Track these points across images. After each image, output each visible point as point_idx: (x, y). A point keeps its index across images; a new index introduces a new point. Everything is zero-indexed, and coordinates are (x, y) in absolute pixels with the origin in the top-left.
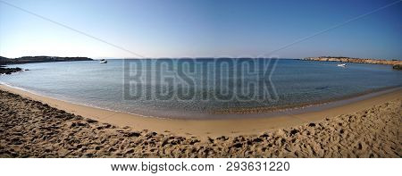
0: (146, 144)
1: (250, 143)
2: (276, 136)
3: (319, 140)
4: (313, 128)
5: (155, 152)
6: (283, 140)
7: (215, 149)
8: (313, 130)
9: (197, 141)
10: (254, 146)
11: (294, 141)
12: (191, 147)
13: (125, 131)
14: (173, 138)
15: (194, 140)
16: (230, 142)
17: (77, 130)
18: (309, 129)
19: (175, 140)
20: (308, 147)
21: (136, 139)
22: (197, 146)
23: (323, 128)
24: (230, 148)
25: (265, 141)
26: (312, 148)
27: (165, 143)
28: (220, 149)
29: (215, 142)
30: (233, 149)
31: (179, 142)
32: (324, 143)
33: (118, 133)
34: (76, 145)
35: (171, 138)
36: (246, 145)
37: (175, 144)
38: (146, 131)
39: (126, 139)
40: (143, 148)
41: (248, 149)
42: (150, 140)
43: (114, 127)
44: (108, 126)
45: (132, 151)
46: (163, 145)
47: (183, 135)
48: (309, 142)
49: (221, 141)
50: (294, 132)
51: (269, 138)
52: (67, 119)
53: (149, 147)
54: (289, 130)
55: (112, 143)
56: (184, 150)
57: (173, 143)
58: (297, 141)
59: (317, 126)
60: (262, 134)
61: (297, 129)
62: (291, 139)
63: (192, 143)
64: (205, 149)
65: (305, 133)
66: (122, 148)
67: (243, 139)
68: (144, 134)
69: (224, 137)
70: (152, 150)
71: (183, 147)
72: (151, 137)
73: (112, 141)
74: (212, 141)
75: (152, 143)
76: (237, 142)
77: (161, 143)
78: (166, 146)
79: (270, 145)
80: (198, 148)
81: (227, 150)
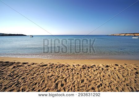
0: (49, 68)
1: (88, 68)
2: (99, 67)
3: (121, 72)
4: (117, 66)
5: (53, 71)
6: (102, 69)
7: (75, 69)
8: (117, 68)
9: (69, 66)
10: (90, 69)
11: (107, 70)
12: (67, 68)
13: (41, 64)
14: (60, 65)
15: (68, 65)
16: (81, 67)
17: (16, 69)
18: (115, 66)
19: (61, 66)
20: (115, 74)
21: (45, 67)
22: (69, 67)
23: (123, 68)
24: (81, 69)
25: (94, 68)
26: (117, 75)
27: (57, 67)
28: (77, 69)
29: (75, 66)
30: (82, 69)
31: (62, 66)
32: (125, 75)
33: (38, 66)
34: (15, 76)
35: (59, 65)
36: (87, 68)
37: (61, 67)
38: (50, 63)
39: (41, 68)
40: (48, 70)
41: (88, 70)
42: (51, 67)
43: (36, 64)
44: (34, 64)
45: (43, 72)
46: (56, 68)
47: (64, 64)
48: (115, 72)
49: (77, 66)
50: (107, 66)
51: (96, 67)
52: (10, 65)
53: (50, 69)
54: (105, 65)
55: (35, 70)
56: (64, 69)
57: (60, 67)
58: (109, 70)
59: (119, 66)
60: (93, 65)
61: (109, 65)
62: (106, 69)
63: (67, 67)
64: (71, 69)
65: (113, 68)
66: (39, 72)
67: (86, 66)
68: (49, 65)
69: (78, 65)
70: (52, 70)
71: (63, 68)
72: (52, 65)
73: (34, 70)
74: (74, 66)
75: (52, 68)
76: (84, 67)
77: (55, 67)
78: (57, 68)
79: (97, 70)
80: (69, 68)
81: (80, 70)
